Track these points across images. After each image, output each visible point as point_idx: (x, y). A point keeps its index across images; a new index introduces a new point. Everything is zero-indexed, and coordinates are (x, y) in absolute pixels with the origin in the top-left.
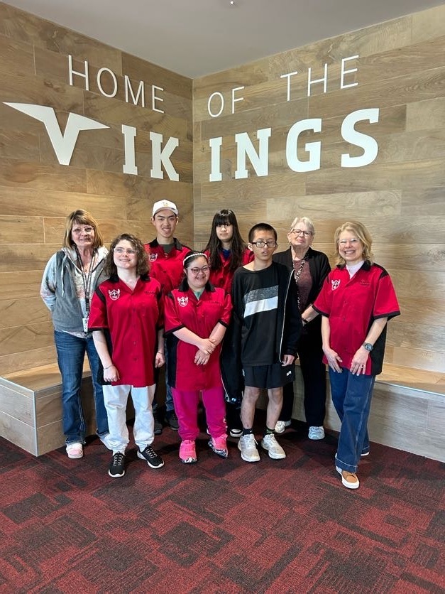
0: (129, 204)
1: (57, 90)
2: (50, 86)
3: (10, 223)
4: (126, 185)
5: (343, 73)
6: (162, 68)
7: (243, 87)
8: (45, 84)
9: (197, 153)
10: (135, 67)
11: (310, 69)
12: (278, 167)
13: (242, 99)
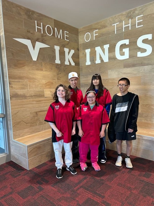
0: (58, 74)
1: (32, 33)
2: (29, 32)
3: (16, 82)
4: (56, 67)
5: (137, 22)
6: (68, 25)
7: (98, 30)
8: (27, 31)
9: (81, 55)
10: (59, 25)
11: (124, 21)
12: (112, 58)
13: (98, 34)
